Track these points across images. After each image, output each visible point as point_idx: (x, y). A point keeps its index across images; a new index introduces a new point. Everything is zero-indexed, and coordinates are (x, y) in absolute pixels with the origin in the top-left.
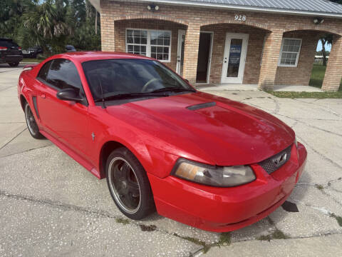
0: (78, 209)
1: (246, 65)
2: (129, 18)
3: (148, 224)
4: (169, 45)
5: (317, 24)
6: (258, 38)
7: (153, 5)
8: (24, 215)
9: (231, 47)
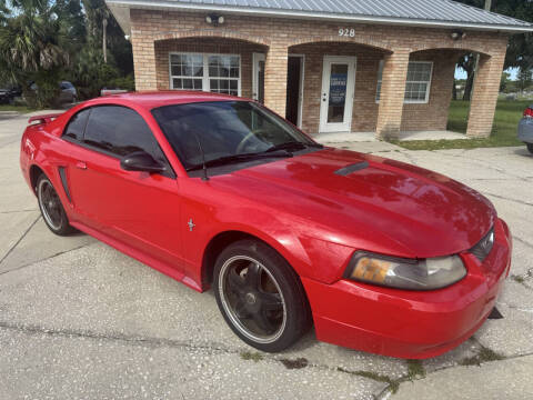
0: (173, 344)
1: (355, 103)
2: (178, 36)
3: (293, 356)
4: (237, 76)
5: (456, 39)
6: (372, 62)
7: (215, 16)
8: (88, 362)
9: (332, 76)
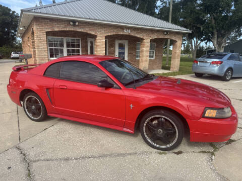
2: (57, 30)
5: (166, 35)
6: (134, 43)
9: (119, 48)
